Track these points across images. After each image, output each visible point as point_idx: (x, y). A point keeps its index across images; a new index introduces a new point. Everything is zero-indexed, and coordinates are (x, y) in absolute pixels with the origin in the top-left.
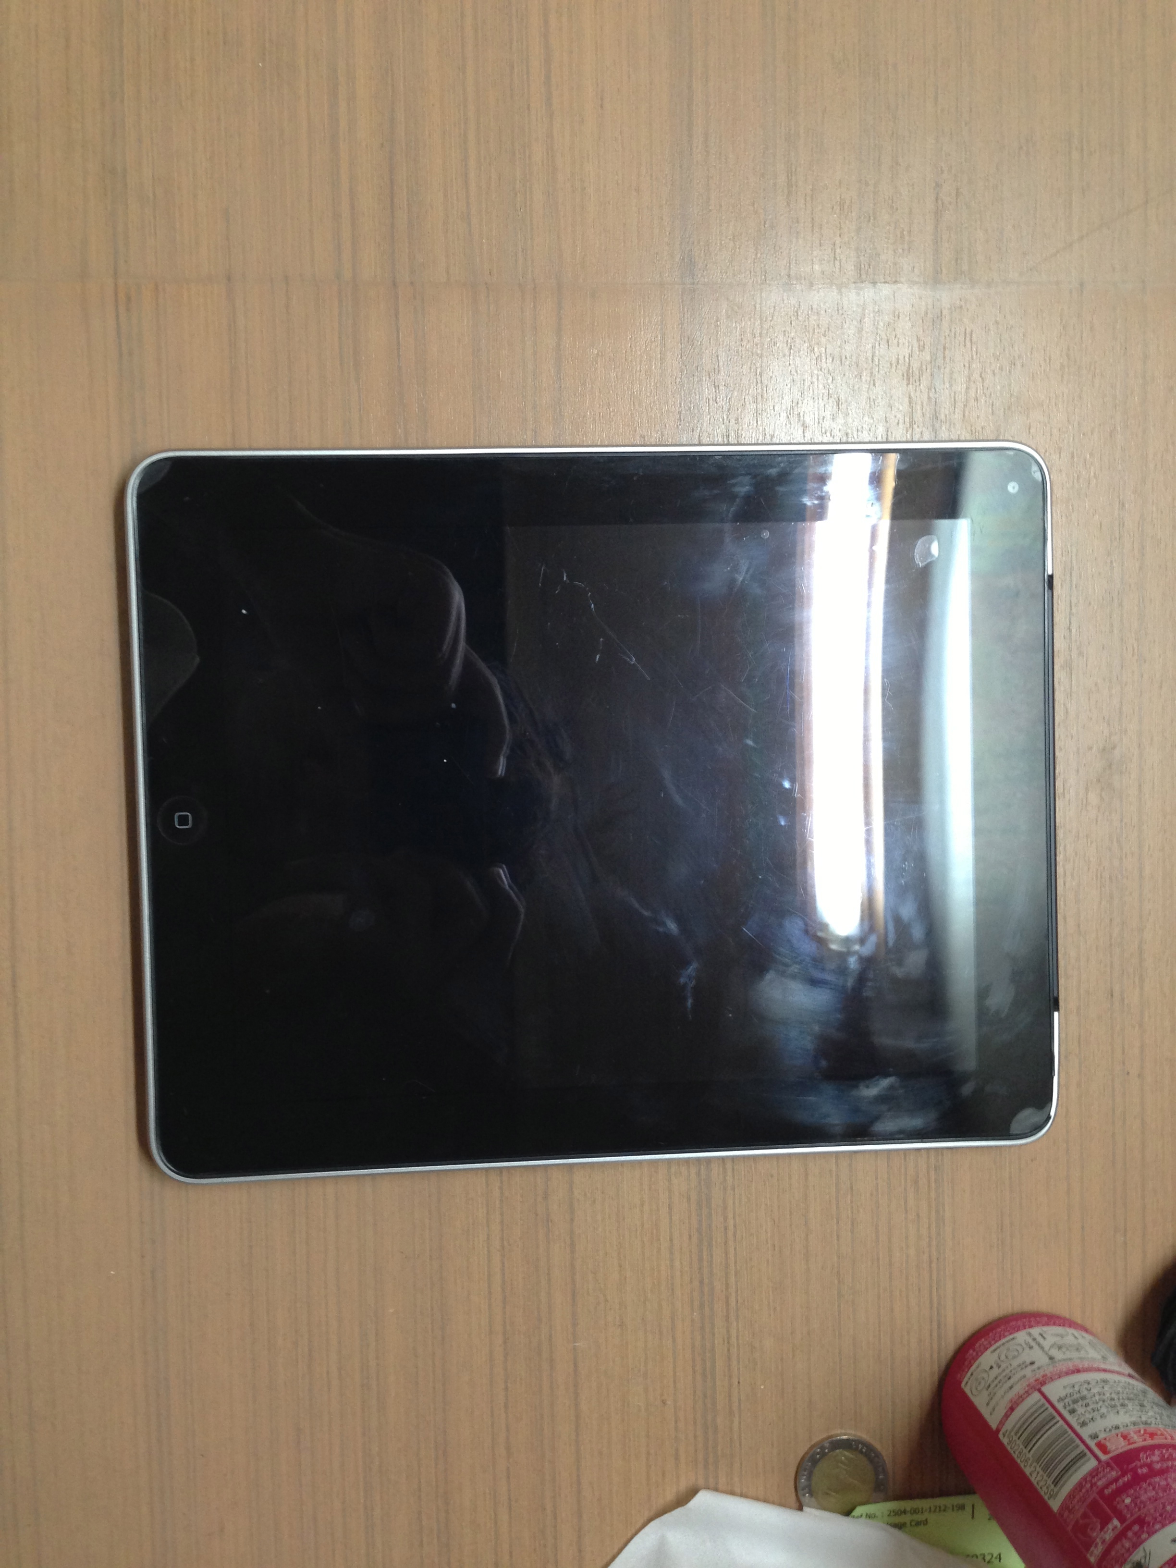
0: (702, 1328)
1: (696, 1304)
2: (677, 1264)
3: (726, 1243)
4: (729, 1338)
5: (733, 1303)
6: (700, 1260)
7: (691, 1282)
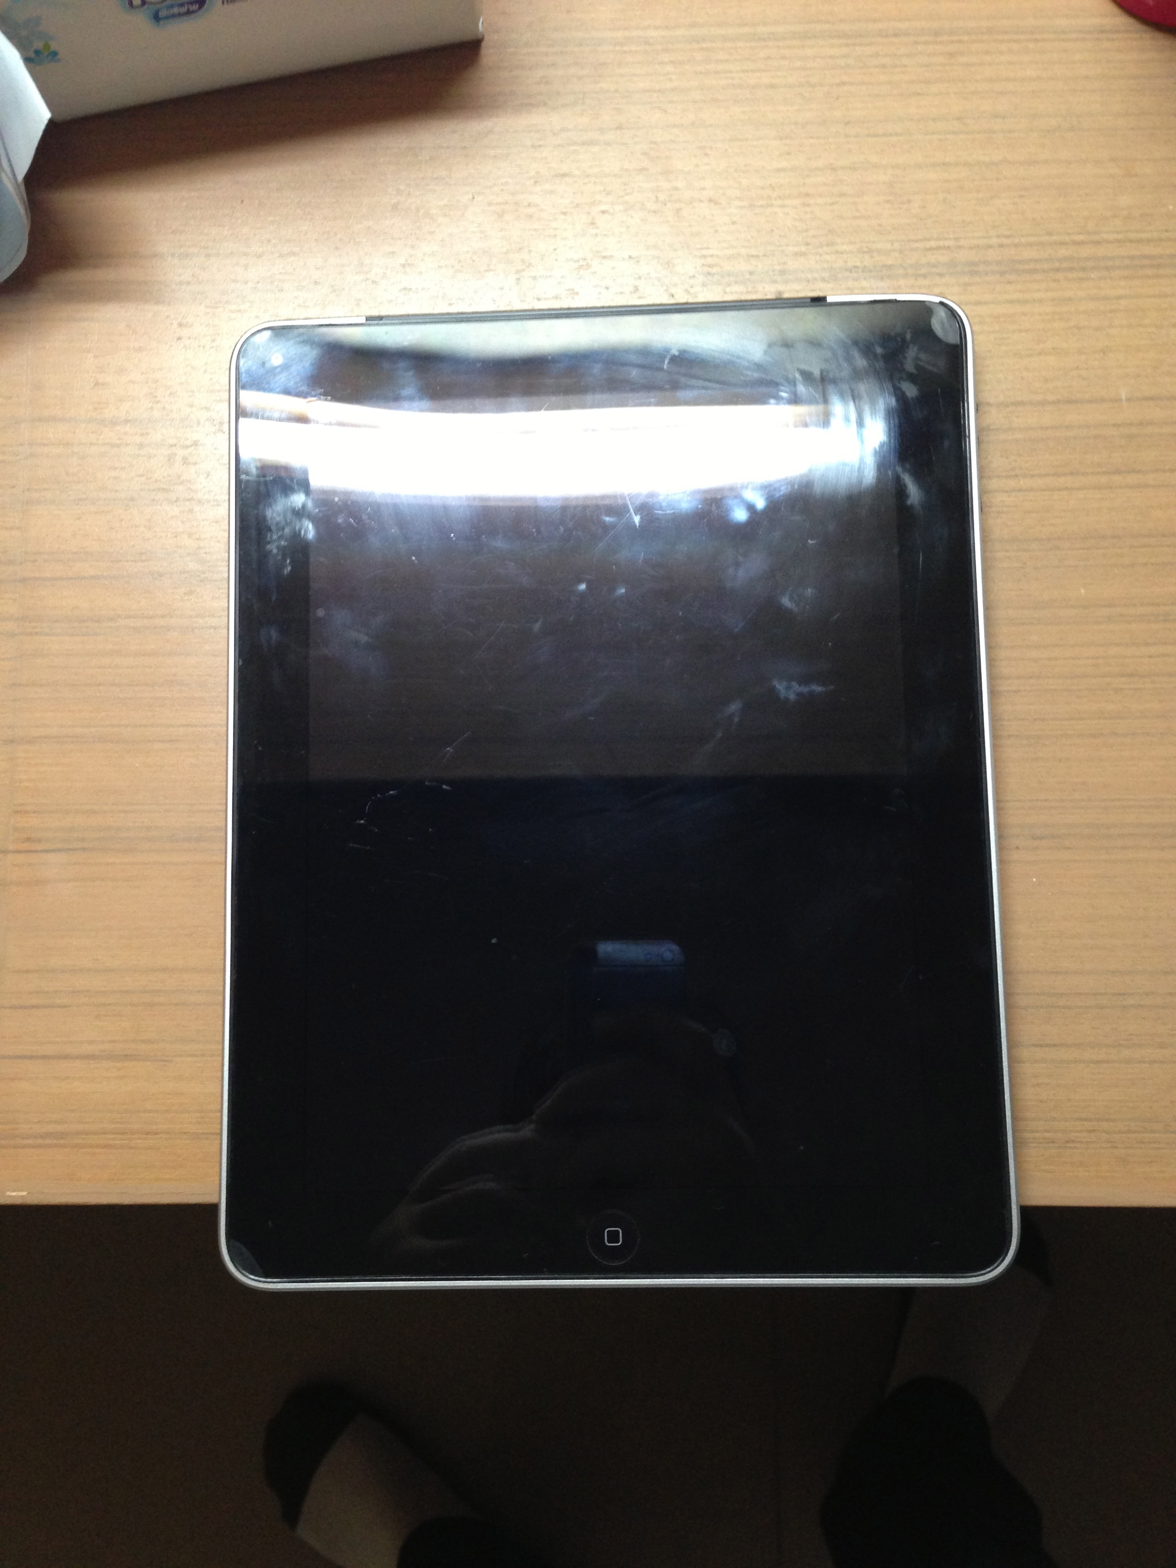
0: (1107, 268)
1: (1081, 275)
2: (1037, 296)
3: (1016, 246)
4: (1119, 241)
5: (1081, 237)
6: (1035, 271)
7: (1058, 281)
